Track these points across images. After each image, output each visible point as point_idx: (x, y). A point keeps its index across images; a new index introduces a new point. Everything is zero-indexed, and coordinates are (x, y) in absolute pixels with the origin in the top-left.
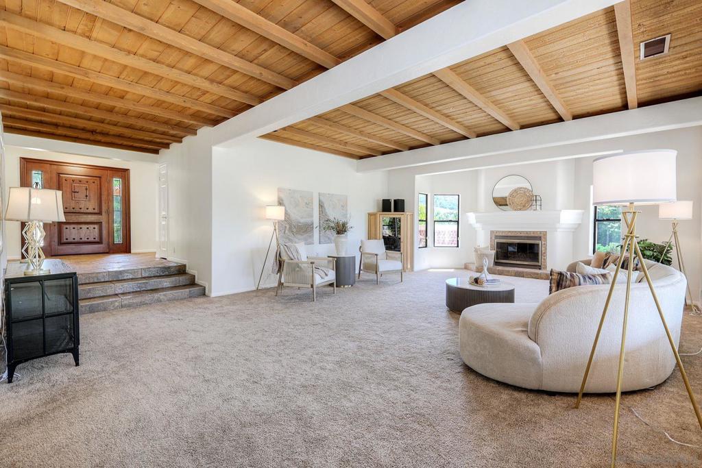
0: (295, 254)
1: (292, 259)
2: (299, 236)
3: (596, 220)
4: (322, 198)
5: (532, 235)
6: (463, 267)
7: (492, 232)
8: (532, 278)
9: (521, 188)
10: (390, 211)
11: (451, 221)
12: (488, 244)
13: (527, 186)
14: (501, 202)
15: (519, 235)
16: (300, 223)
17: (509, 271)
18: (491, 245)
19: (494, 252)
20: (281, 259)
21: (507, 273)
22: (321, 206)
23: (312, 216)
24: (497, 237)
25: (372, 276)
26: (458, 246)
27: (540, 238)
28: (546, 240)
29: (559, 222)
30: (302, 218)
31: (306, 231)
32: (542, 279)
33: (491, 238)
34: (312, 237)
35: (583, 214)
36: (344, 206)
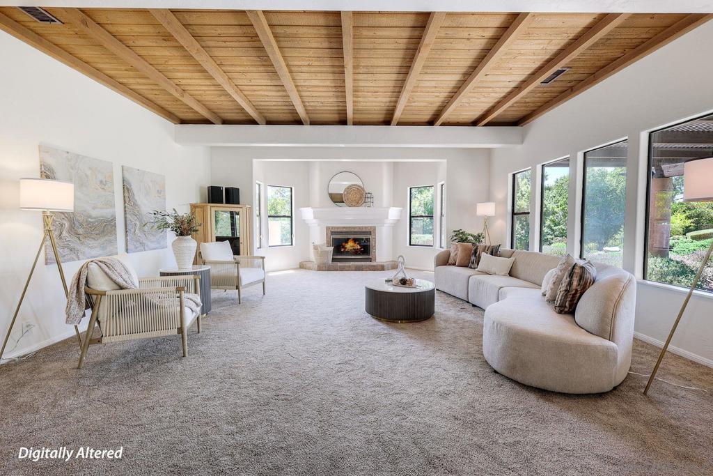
0: (126, 277)
1: (121, 288)
2: (91, 242)
3: (411, 217)
4: (127, 176)
5: (364, 230)
6: (298, 266)
7: (328, 228)
8: (370, 270)
9: (354, 185)
10: (222, 203)
11: (284, 216)
12: (324, 241)
13: (359, 183)
14: (337, 199)
15: (353, 230)
16: (90, 217)
17: (350, 266)
18: (327, 241)
19: (332, 248)
20: (90, 291)
21: (347, 269)
22: (126, 188)
23: (113, 206)
24: (333, 233)
25: (232, 293)
26: (292, 244)
27: (370, 233)
28: (375, 235)
29: (387, 218)
30: (94, 208)
31: (103, 231)
32: (378, 270)
33: (327, 234)
34: (113, 242)
35: (401, 211)
36: (161, 192)
